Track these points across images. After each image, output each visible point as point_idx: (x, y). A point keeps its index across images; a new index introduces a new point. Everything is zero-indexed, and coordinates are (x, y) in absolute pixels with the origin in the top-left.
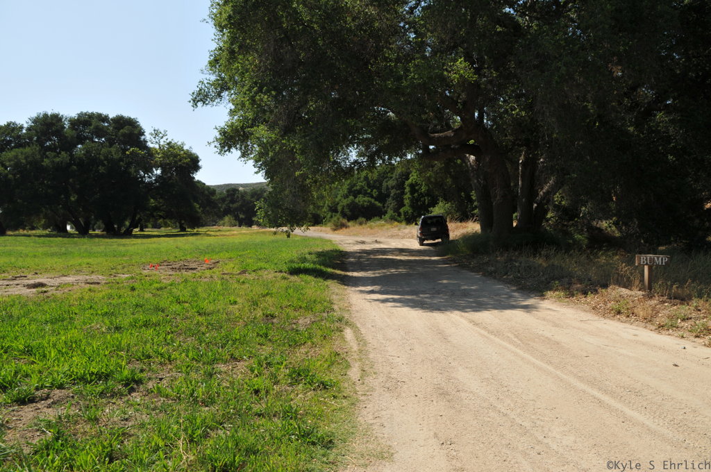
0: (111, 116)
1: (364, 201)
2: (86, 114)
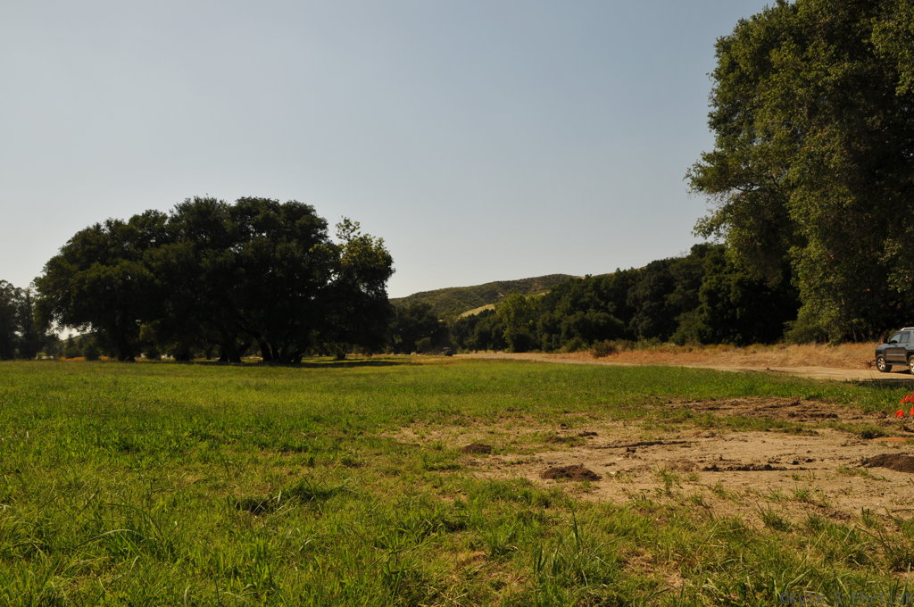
0: (281, 203)
1: (599, 318)
2: (248, 200)
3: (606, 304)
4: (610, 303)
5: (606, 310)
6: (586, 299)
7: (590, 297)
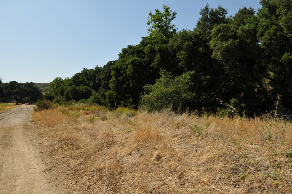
1: (83, 89)
3: (89, 82)
4: (91, 82)
5: (89, 86)
6: (80, 80)
7: (83, 79)
